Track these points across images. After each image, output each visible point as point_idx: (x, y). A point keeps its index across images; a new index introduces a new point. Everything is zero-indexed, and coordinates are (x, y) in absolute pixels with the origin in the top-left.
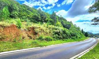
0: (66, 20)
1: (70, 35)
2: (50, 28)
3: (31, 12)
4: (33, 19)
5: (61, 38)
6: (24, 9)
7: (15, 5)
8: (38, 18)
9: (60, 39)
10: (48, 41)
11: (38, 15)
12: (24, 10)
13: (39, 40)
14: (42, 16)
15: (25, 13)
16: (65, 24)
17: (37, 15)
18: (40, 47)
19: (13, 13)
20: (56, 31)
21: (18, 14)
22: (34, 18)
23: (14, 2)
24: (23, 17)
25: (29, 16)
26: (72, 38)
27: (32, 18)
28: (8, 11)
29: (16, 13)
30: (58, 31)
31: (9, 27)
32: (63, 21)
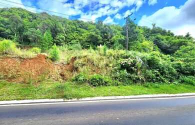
0: (172, 34)
1: (174, 71)
2: (111, 55)
3: (85, 31)
4: (89, 42)
5: (138, 79)
6: (74, 27)
7: (60, 24)
8: (97, 38)
9: (136, 81)
10: (95, 86)
11: (97, 33)
12: (73, 30)
13: (74, 82)
14: (106, 34)
15: (75, 34)
16: (165, 43)
17: (94, 33)
18: (62, 100)
19: (57, 38)
20: (123, 61)
21: (64, 38)
22: (89, 40)
23: (58, 20)
24: (72, 42)
25: (81, 38)
26: (183, 81)
27: (87, 42)
28: (50, 36)
29: (61, 36)
30: (129, 61)
31: (31, 59)
32: (159, 36)
